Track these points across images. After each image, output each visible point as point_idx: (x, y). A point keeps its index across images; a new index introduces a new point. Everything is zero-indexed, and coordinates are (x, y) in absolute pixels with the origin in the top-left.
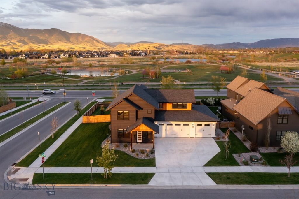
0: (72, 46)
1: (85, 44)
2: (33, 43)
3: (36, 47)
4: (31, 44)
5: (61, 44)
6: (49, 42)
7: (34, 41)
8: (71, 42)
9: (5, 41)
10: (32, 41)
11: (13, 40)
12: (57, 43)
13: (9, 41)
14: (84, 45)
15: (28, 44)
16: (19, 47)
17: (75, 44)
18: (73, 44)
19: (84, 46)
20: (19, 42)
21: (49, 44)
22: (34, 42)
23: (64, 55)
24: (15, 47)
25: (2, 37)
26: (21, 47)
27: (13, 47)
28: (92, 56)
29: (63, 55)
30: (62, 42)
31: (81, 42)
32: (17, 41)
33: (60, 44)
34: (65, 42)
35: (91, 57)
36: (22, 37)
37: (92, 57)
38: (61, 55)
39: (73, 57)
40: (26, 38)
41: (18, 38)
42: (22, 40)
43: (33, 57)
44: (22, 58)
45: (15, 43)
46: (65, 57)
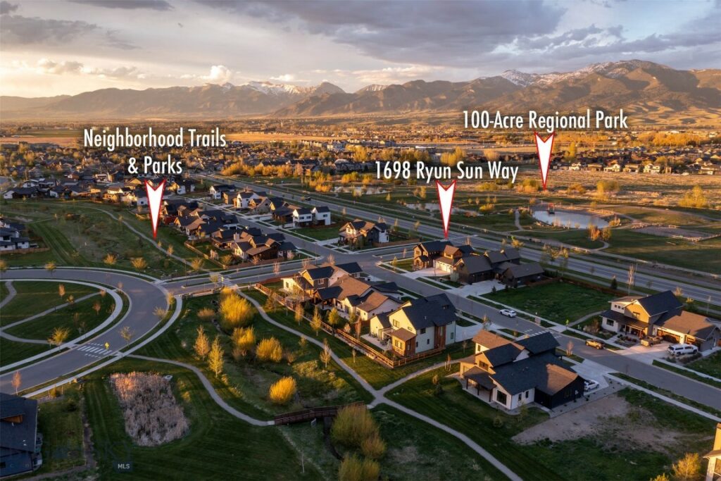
2: (699, 106)
3: (703, 116)
4: (693, 109)
7: (703, 101)
9: (635, 103)
10: (698, 101)
11: (652, 101)
13: (641, 104)
15: (685, 108)
16: (660, 117)
20: (665, 104)
22: (701, 105)
23: (651, 167)
24: (651, 118)
25: (629, 94)
26: (665, 117)
27: (647, 117)
28: (714, 172)
29: (649, 167)
32: (660, 103)
35: (712, 173)
36: (674, 93)
37: (714, 174)
38: (646, 167)
39: (669, 171)
40: (686, 94)
41: (665, 96)
42: (673, 98)
43: (593, 167)
44: (574, 168)
45: (654, 109)
46: (653, 172)
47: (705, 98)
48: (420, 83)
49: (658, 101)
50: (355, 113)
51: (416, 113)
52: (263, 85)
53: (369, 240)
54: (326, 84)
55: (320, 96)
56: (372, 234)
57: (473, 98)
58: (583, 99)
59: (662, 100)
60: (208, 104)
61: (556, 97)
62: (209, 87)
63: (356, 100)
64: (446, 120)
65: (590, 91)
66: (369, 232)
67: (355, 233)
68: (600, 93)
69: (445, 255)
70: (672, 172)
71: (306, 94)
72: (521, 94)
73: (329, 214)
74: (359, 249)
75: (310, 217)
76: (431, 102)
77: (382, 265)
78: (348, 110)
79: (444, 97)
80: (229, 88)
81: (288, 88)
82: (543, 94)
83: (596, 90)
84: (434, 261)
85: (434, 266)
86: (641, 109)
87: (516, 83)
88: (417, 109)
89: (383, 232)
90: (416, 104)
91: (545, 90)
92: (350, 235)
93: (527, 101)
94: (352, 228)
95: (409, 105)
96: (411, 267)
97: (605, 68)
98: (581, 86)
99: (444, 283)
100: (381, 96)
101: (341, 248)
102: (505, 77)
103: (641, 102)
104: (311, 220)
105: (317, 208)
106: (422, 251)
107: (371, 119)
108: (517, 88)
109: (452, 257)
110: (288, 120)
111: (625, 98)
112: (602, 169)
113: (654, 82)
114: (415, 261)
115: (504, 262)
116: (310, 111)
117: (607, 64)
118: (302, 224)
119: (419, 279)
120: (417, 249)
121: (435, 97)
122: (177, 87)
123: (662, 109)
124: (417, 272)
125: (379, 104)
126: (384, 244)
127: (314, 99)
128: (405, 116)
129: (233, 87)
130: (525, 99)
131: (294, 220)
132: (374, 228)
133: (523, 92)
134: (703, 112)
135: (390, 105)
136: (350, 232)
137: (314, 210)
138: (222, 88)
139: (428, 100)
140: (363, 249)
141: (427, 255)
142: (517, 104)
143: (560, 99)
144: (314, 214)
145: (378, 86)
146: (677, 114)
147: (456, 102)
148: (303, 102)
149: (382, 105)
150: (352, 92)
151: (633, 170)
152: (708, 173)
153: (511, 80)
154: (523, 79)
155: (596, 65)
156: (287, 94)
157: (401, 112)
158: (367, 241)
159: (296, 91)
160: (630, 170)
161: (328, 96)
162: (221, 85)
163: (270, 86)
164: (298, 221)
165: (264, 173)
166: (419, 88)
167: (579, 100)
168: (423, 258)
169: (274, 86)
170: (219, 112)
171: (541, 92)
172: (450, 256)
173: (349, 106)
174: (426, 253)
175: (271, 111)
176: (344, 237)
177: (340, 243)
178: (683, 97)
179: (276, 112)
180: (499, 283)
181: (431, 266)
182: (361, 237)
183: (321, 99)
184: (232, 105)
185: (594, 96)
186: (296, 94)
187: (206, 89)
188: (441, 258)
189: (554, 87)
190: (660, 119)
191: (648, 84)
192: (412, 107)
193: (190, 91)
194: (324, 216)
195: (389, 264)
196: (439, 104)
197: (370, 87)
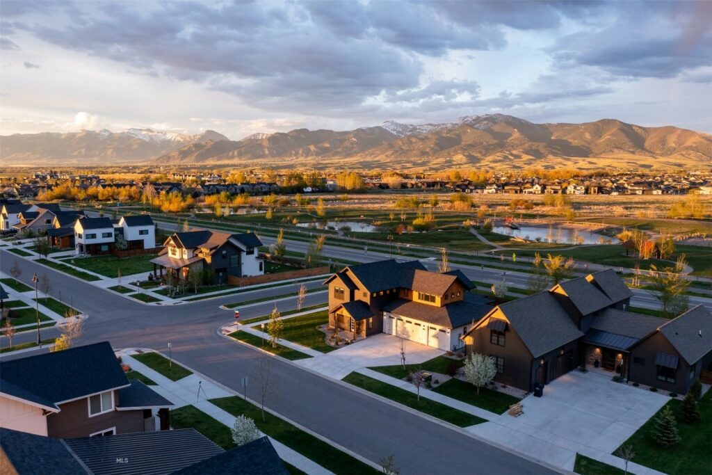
0: (648, 160)
1: (683, 155)
2: (556, 155)
3: (561, 163)
4: (551, 157)
5: (619, 156)
6: (591, 150)
7: (558, 150)
8: (647, 151)
9: (501, 152)
10: (554, 151)
11: (516, 150)
12: (610, 153)
13: (507, 152)
14: (680, 157)
15: (544, 156)
16: (525, 164)
17: (657, 154)
18: (651, 155)
19: (680, 159)
20: (527, 152)
21: (590, 155)
22: (557, 153)
23: (575, 188)
24: (517, 165)
25: (496, 144)
26: (530, 164)
27: (514, 164)
28: (643, 191)
29: (573, 187)
30: (621, 151)
31: (675, 149)
32: (523, 152)
33: (616, 156)
34: (631, 150)
36: (533, 143)
38: (569, 188)
39: (595, 192)
40: (544, 144)
41: (526, 146)
42: (533, 148)
43: (511, 189)
44: (490, 191)
45: (518, 157)
46: (577, 192)
47: (559, 148)
48: (304, 131)
49: (521, 150)
50: (241, 160)
51: (302, 159)
52: (144, 132)
53: (218, 271)
54: (210, 132)
55: (204, 143)
56: (224, 257)
57: (355, 146)
58: (456, 147)
59: (525, 149)
60: (83, 151)
61: (432, 146)
62: (84, 134)
63: (240, 147)
64: (330, 165)
65: (461, 141)
66: (217, 252)
67: (185, 257)
68: (471, 142)
69: (415, 297)
70: (598, 193)
71: (190, 142)
72: (400, 143)
73: (151, 229)
74: (191, 291)
75: (109, 235)
76: (316, 150)
77: (240, 335)
78: (233, 157)
79: (328, 145)
80: (107, 134)
81: (169, 136)
82: (421, 143)
83: (467, 139)
84: (385, 316)
85: (386, 328)
86: (507, 157)
87: (395, 133)
88: (302, 155)
89: (250, 252)
90: (301, 152)
91: (421, 139)
92: (176, 261)
93: (406, 149)
94: (179, 247)
95: (294, 152)
96: (323, 335)
97: (473, 120)
98: (454, 136)
99: (441, 390)
100: (266, 144)
101: (150, 292)
102: (384, 128)
103: (506, 150)
104: (112, 240)
105: (126, 218)
106: (353, 288)
107: (256, 165)
108: (396, 138)
109: (438, 302)
110: (169, 166)
111: (492, 147)
112: (521, 191)
113: (516, 134)
114: (331, 318)
115: (604, 309)
116: (193, 157)
117: (474, 118)
118: (93, 249)
119: (354, 378)
120: (338, 283)
121: (320, 145)
122: (48, 133)
123: (525, 157)
124: (343, 352)
125: (264, 152)
126: (252, 280)
127: (198, 146)
128: (290, 163)
129: (111, 134)
130: (404, 147)
131: (77, 240)
132: (228, 244)
133: (402, 140)
134: (560, 160)
135: (275, 152)
136: (176, 255)
137: (122, 222)
138: (99, 134)
139: (312, 148)
140: (200, 291)
141: (367, 300)
142: (397, 151)
143: (435, 148)
144: (121, 231)
145: (263, 134)
146: (538, 161)
147: (339, 150)
148: (185, 149)
149: (267, 152)
150: (237, 141)
151: (556, 192)
152: (637, 192)
153: (390, 130)
154: (401, 130)
155: (465, 118)
156: (169, 141)
157: (287, 159)
158: (211, 272)
159: (179, 139)
160: (552, 191)
161: (212, 143)
162: (98, 132)
163: (150, 134)
164: (83, 241)
165: (100, 198)
166: (303, 136)
167: (453, 148)
168: (355, 307)
169: (156, 133)
170: (95, 159)
171: (418, 140)
172: (433, 300)
173: (233, 154)
174: (363, 295)
175: (153, 158)
176: (162, 267)
177: (151, 283)
178: (541, 147)
179: (158, 159)
180: (616, 379)
181: (377, 330)
182: (201, 265)
183: (205, 146)
184: (109, 152)
185: (466, 145)
186: (179, 142)
187: (81, 135)
188: (405, 306)
189: (430, 136)
190: (525, 166)
191: (510, 135)
192: (297, 154)
193: (63, 137)
194: (141, 232)
195: (259, 327)
196: (323, 152)
197: (254, 135)
